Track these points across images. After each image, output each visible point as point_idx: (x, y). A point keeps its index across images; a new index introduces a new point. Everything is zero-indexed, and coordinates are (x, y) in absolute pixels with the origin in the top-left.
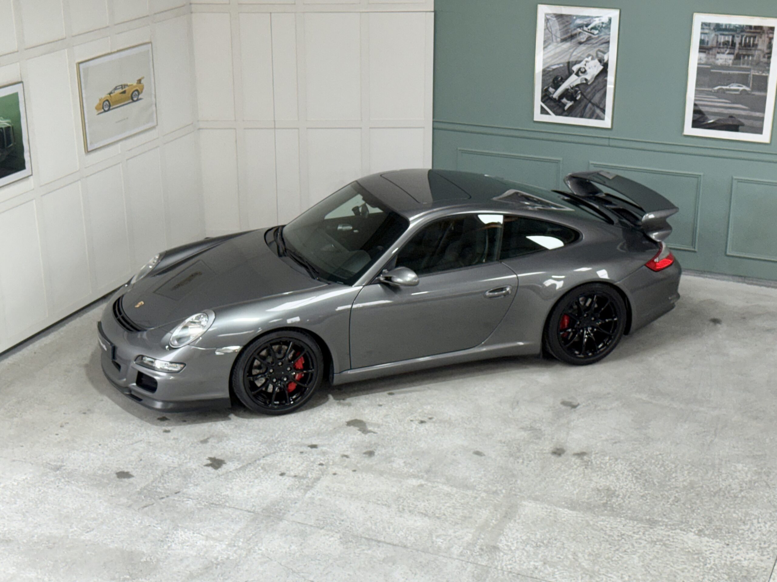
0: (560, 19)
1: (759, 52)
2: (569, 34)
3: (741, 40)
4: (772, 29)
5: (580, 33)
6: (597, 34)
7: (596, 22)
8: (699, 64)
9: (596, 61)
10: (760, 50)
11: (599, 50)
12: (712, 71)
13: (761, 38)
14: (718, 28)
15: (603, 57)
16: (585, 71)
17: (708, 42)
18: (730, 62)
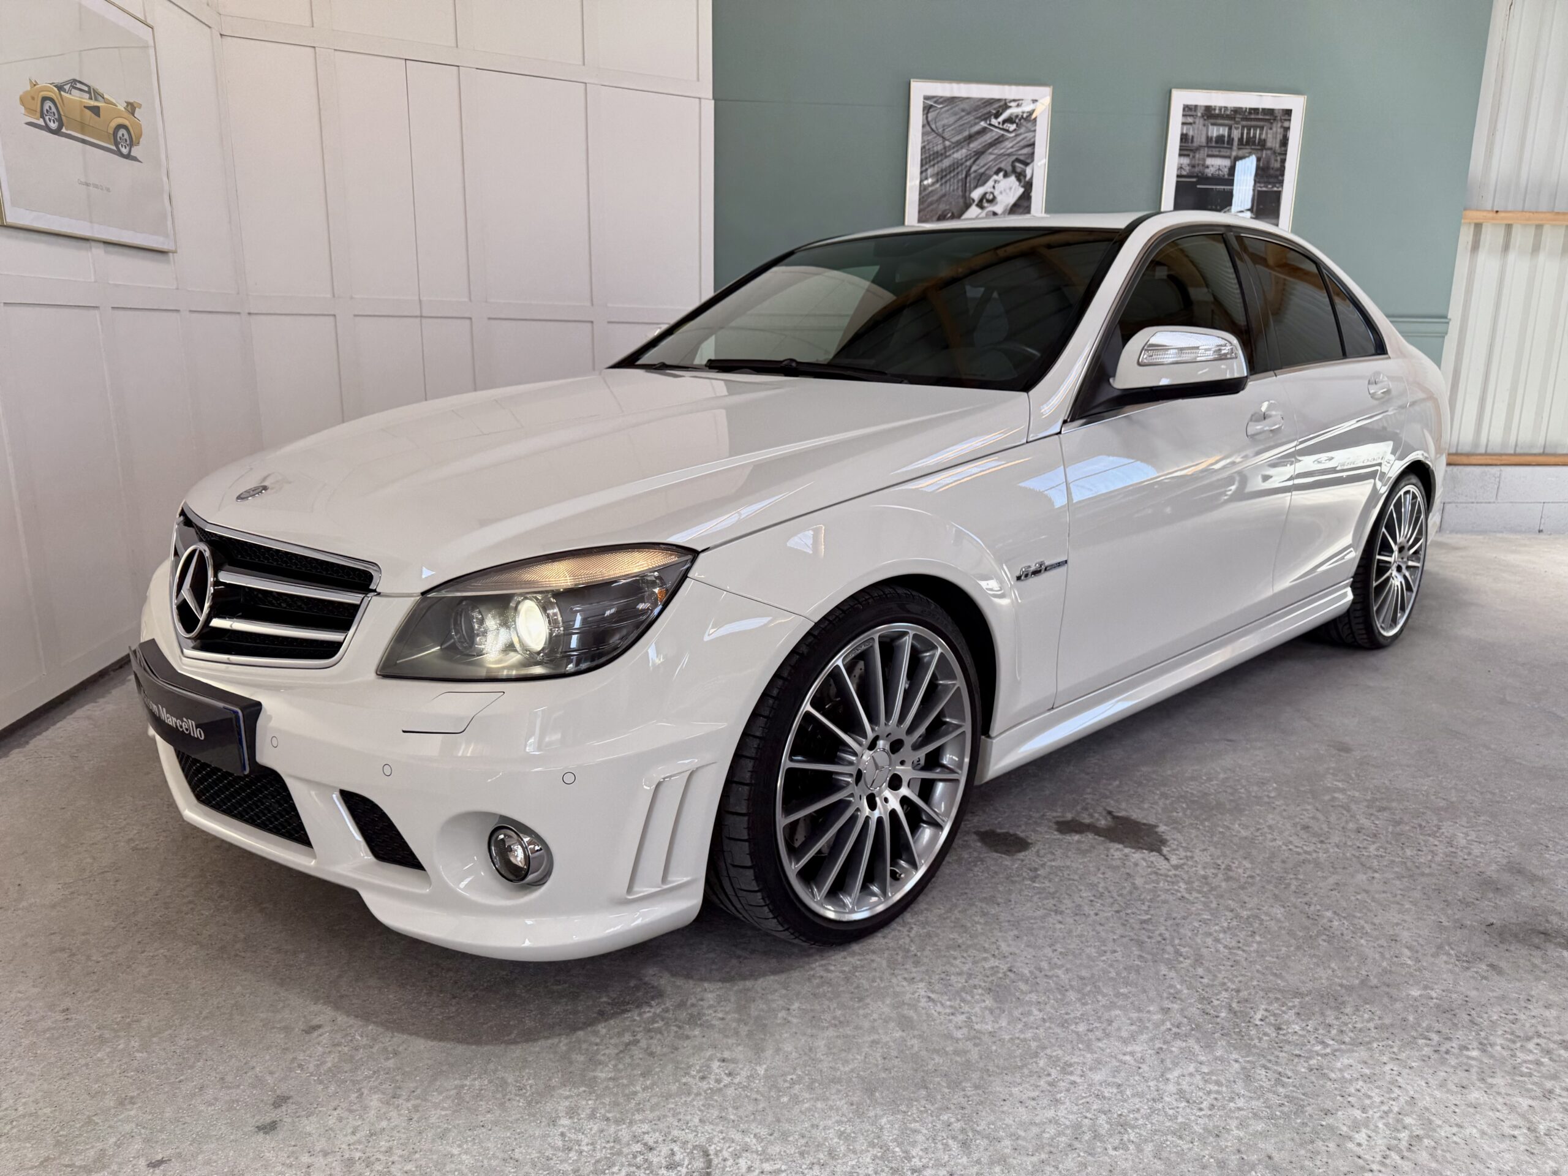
0: (949, 107)
1: (1269, 152)
2: (966, 133)
3: (1242, 134)
4: (1288, 113)
5: (984, 131)
6: (1015, 130)
7: (1013, 111)
8: (1178, 176)
9: (1013, 179)
10: (1270, 149)
11: (1018, 160)
12: (1198, 186)
13: (1271, 129)
14: (1209, 114)
15: (1025, 171)
16: (994, 198)
17: (1193, 137)
18: (1226, 171)
